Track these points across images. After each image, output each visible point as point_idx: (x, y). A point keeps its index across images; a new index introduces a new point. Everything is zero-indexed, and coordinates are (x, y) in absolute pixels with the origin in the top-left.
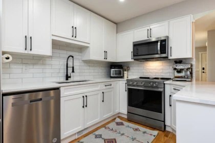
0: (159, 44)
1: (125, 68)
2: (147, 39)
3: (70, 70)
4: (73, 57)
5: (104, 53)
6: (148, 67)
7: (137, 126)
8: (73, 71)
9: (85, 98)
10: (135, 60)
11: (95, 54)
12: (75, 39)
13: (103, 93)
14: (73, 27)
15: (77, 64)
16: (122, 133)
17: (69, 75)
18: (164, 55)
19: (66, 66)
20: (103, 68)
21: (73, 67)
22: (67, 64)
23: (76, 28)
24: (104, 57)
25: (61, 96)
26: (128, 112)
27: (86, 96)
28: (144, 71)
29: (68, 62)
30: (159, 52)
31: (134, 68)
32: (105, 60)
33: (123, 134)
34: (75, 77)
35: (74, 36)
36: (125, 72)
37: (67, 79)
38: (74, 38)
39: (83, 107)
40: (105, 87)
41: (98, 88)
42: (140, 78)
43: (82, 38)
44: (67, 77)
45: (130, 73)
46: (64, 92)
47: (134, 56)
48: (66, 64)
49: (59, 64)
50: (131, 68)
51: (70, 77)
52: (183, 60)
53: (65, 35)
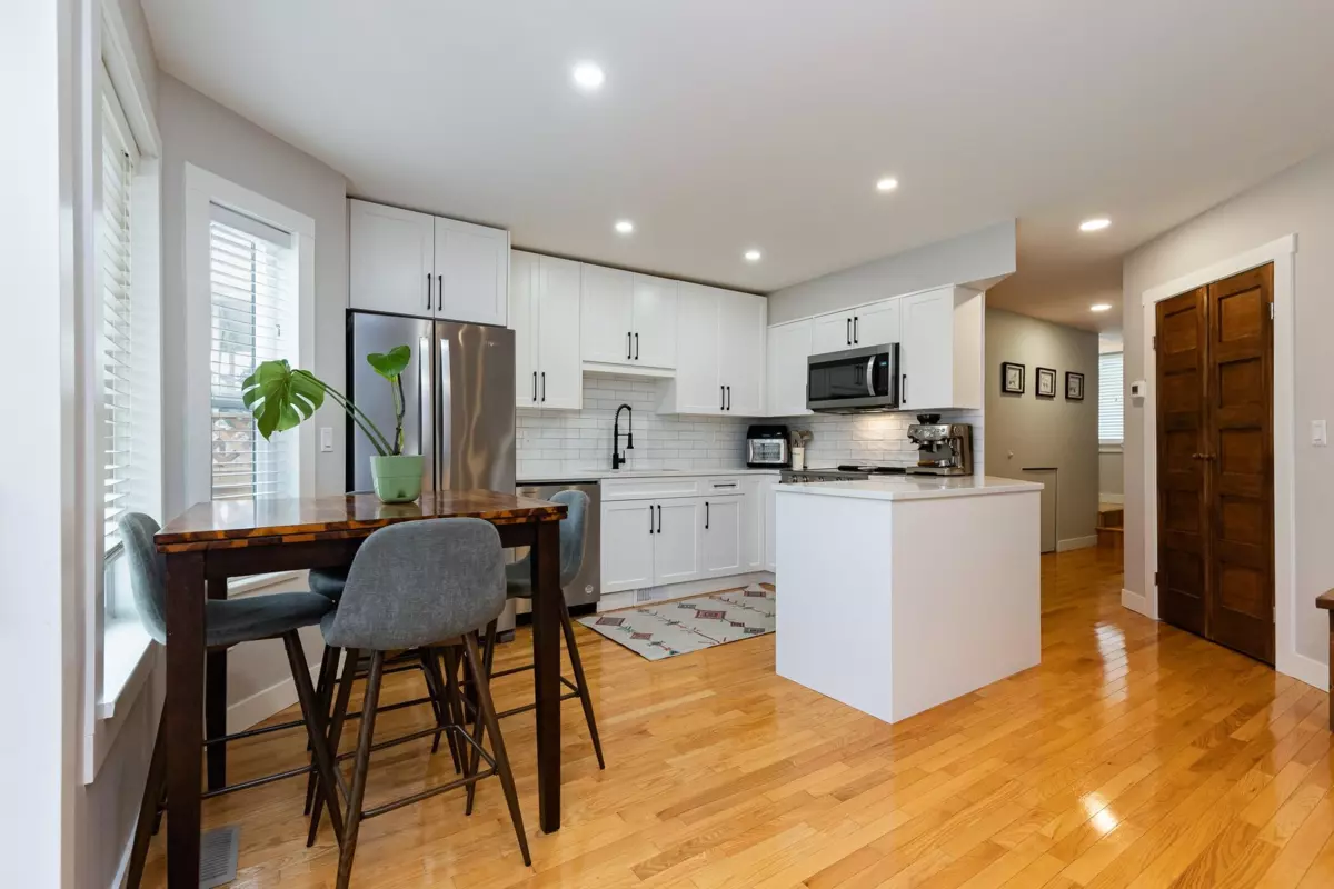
0: (871, 364)
1: (795, 435)
2: (846, 347)
3: (623, 443)
4: (629, 409)
5: (720, 391)
6: (866, 435)
8: (630, 446)
9: (656, 510)
10: (814, 410)
11: (693, 398)
12: (636, 363)
13: (707, 504)
14: (629, 334)
15: (641, 426)
17: (621, 456)
18: (883, 400)
19: (613, 431)
21: (630, 435)
22: (616, 426)
23: (637, 335)
24: (719, 405)
25: (602, 499)
27: (659, 507)
29: (619, 423)
30: (872, 392)
31: (825, 437)
32: (725, 413)
34: (636, 462)
35: (634, 355)
36: (798, 450)
37: (615, 466)
38: (632, 362)
39: (652, 532)
40: (712, 490)
41: (693, 491)
42: (841, 468)
43: (652, 359)
44: (617, 461)
45: (812, 453)
46: (607, 492)
47: (811, 399)
48: (613, 428)
49: (595, 429)
50: (816, 436)
51: (623, 461)
52: (943, 415)
53: (611, 356)
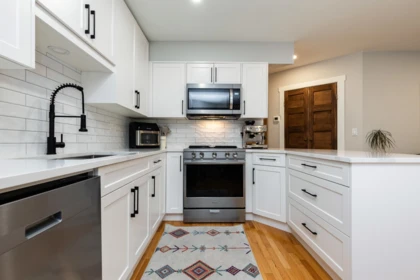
0: (232, 94)
5: (135, 94)
7: (210, 228)
8: (84, 129)
12: (90, 41)
13: (153, 177)
14: (87, 8)
16: (199, 246)
18: (236, 112)
20: (119, 128)
21: (83, 118)
22: (52, 107)
23: (94, 12)
24: (134, 104)
26: (184, 208)
27: (137, 188)
28: (197, 135)
30: (231, 107)
31: (178, 131)
33: (203, 249)
36: (163, 138)
38: (87, 38)
40: (154, 166)
42: (191, 147)
51: (62, 145)
